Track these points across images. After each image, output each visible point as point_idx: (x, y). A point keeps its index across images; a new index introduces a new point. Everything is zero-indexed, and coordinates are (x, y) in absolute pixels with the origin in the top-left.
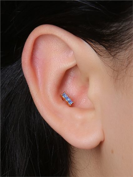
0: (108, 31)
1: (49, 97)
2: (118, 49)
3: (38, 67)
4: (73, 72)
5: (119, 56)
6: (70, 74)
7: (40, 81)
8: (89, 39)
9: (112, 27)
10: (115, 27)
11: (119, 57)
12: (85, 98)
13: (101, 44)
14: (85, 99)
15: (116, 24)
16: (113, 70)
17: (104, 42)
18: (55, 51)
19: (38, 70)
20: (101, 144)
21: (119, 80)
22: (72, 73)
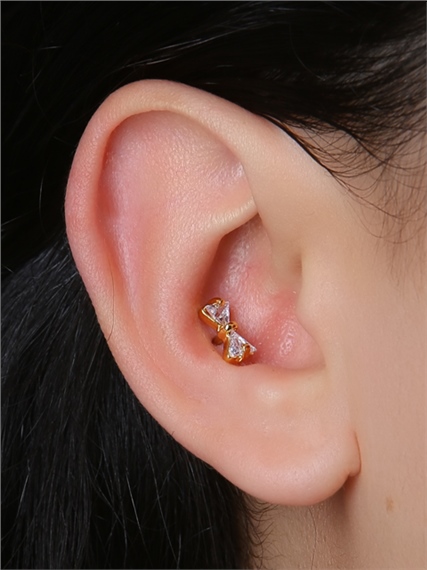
0: (363, 76)
1: (164, 333)
2: (400, 131)
3: (122, 235)
4: (245, 247)
5: (403, 155)
6: (235, 256)
7: (131, 284)
8: (294, 116)
9: (374, 61)
10: (384, 57)
11: (404, 158)
12: (289, 337)
13: (339, 128)
14: (290, 341)
15: (388, 49)
16: (382, 214)
17: (349, 115)
18: (179, 174)
19: (125, 249)
20: (348, 485)
21: (404, 244)
22: (242, 254)
